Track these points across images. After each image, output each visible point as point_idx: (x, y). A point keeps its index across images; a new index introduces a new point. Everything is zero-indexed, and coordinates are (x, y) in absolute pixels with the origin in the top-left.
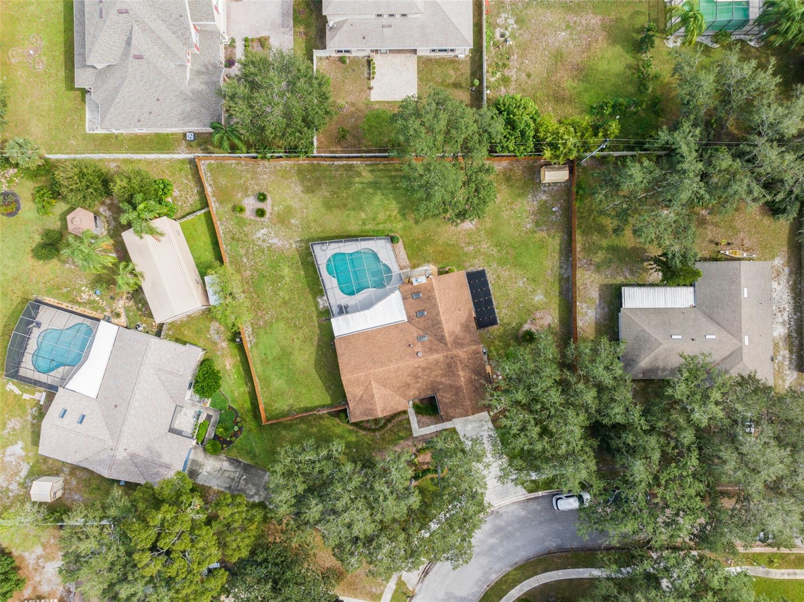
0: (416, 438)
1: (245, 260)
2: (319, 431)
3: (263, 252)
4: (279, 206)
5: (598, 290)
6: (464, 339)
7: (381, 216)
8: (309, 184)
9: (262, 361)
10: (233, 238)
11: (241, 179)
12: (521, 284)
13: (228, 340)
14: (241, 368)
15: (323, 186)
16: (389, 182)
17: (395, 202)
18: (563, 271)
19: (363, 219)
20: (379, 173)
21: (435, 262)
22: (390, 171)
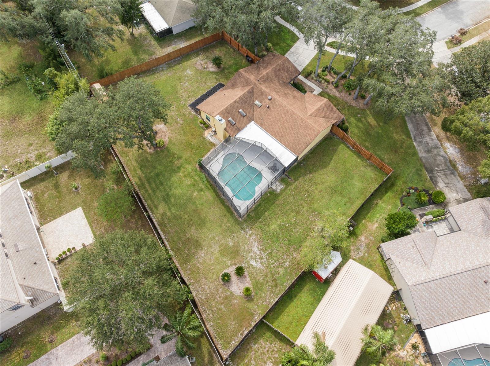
0: (322, 89)
1: (287, 264)
2: (365, 141)
3: (271, 253)
4: (225, 262)
5: (166, 49)
6: (242, 82)
7: (188, 181)
8: (192, 248)
9: (352, 204)
10: (276, 286)
11: (221, 309)
12: (186, 84)
13: (357, 237)
14: (369, 215)
15: (188, 236)
16: (158, 191)
17: (173, 179)
18: (164, 69)
19: (198, 192)
20: (156, 201)
21: (202, 135)
22: (149, 195)
